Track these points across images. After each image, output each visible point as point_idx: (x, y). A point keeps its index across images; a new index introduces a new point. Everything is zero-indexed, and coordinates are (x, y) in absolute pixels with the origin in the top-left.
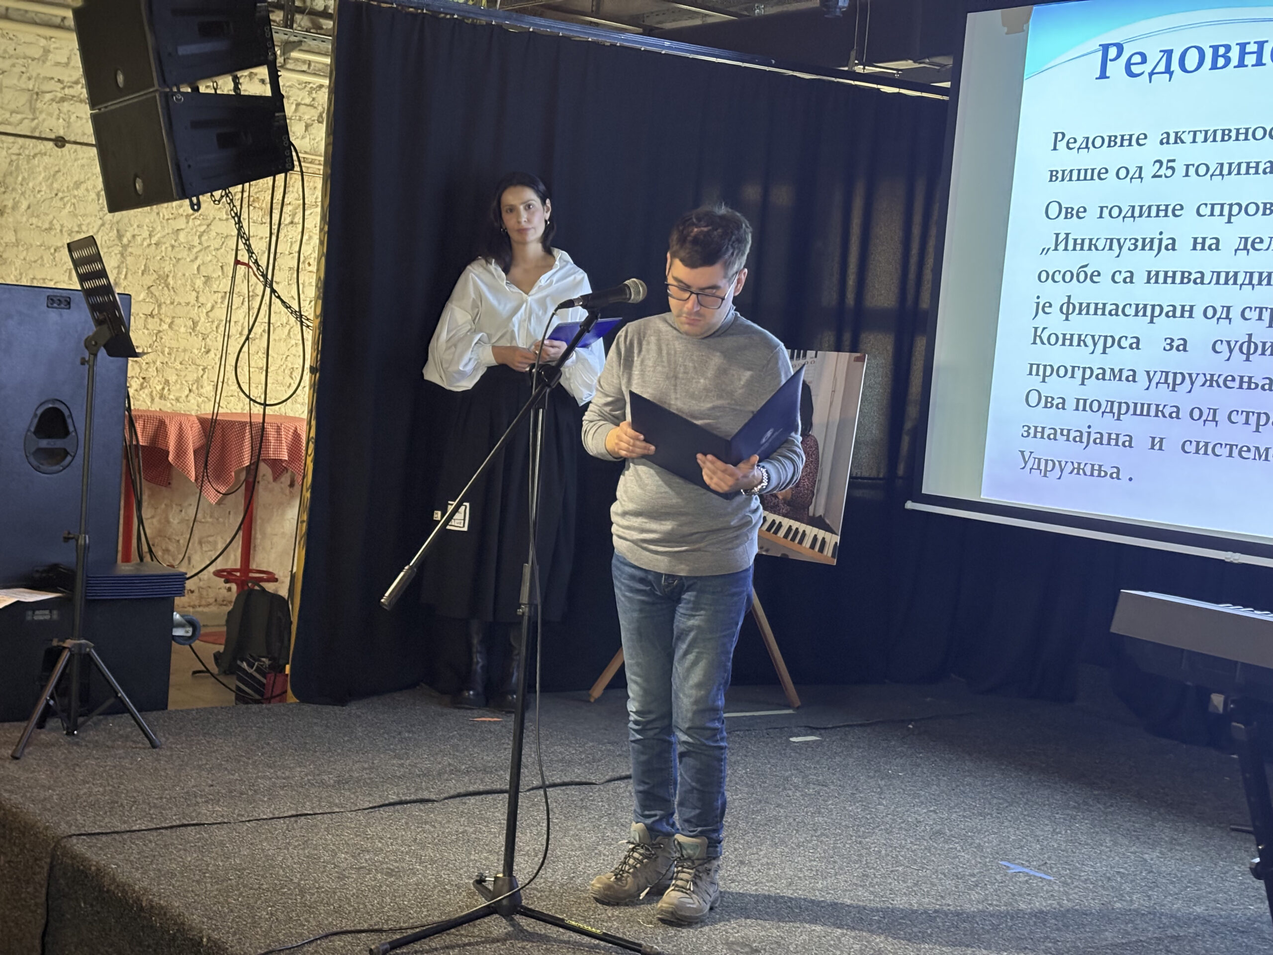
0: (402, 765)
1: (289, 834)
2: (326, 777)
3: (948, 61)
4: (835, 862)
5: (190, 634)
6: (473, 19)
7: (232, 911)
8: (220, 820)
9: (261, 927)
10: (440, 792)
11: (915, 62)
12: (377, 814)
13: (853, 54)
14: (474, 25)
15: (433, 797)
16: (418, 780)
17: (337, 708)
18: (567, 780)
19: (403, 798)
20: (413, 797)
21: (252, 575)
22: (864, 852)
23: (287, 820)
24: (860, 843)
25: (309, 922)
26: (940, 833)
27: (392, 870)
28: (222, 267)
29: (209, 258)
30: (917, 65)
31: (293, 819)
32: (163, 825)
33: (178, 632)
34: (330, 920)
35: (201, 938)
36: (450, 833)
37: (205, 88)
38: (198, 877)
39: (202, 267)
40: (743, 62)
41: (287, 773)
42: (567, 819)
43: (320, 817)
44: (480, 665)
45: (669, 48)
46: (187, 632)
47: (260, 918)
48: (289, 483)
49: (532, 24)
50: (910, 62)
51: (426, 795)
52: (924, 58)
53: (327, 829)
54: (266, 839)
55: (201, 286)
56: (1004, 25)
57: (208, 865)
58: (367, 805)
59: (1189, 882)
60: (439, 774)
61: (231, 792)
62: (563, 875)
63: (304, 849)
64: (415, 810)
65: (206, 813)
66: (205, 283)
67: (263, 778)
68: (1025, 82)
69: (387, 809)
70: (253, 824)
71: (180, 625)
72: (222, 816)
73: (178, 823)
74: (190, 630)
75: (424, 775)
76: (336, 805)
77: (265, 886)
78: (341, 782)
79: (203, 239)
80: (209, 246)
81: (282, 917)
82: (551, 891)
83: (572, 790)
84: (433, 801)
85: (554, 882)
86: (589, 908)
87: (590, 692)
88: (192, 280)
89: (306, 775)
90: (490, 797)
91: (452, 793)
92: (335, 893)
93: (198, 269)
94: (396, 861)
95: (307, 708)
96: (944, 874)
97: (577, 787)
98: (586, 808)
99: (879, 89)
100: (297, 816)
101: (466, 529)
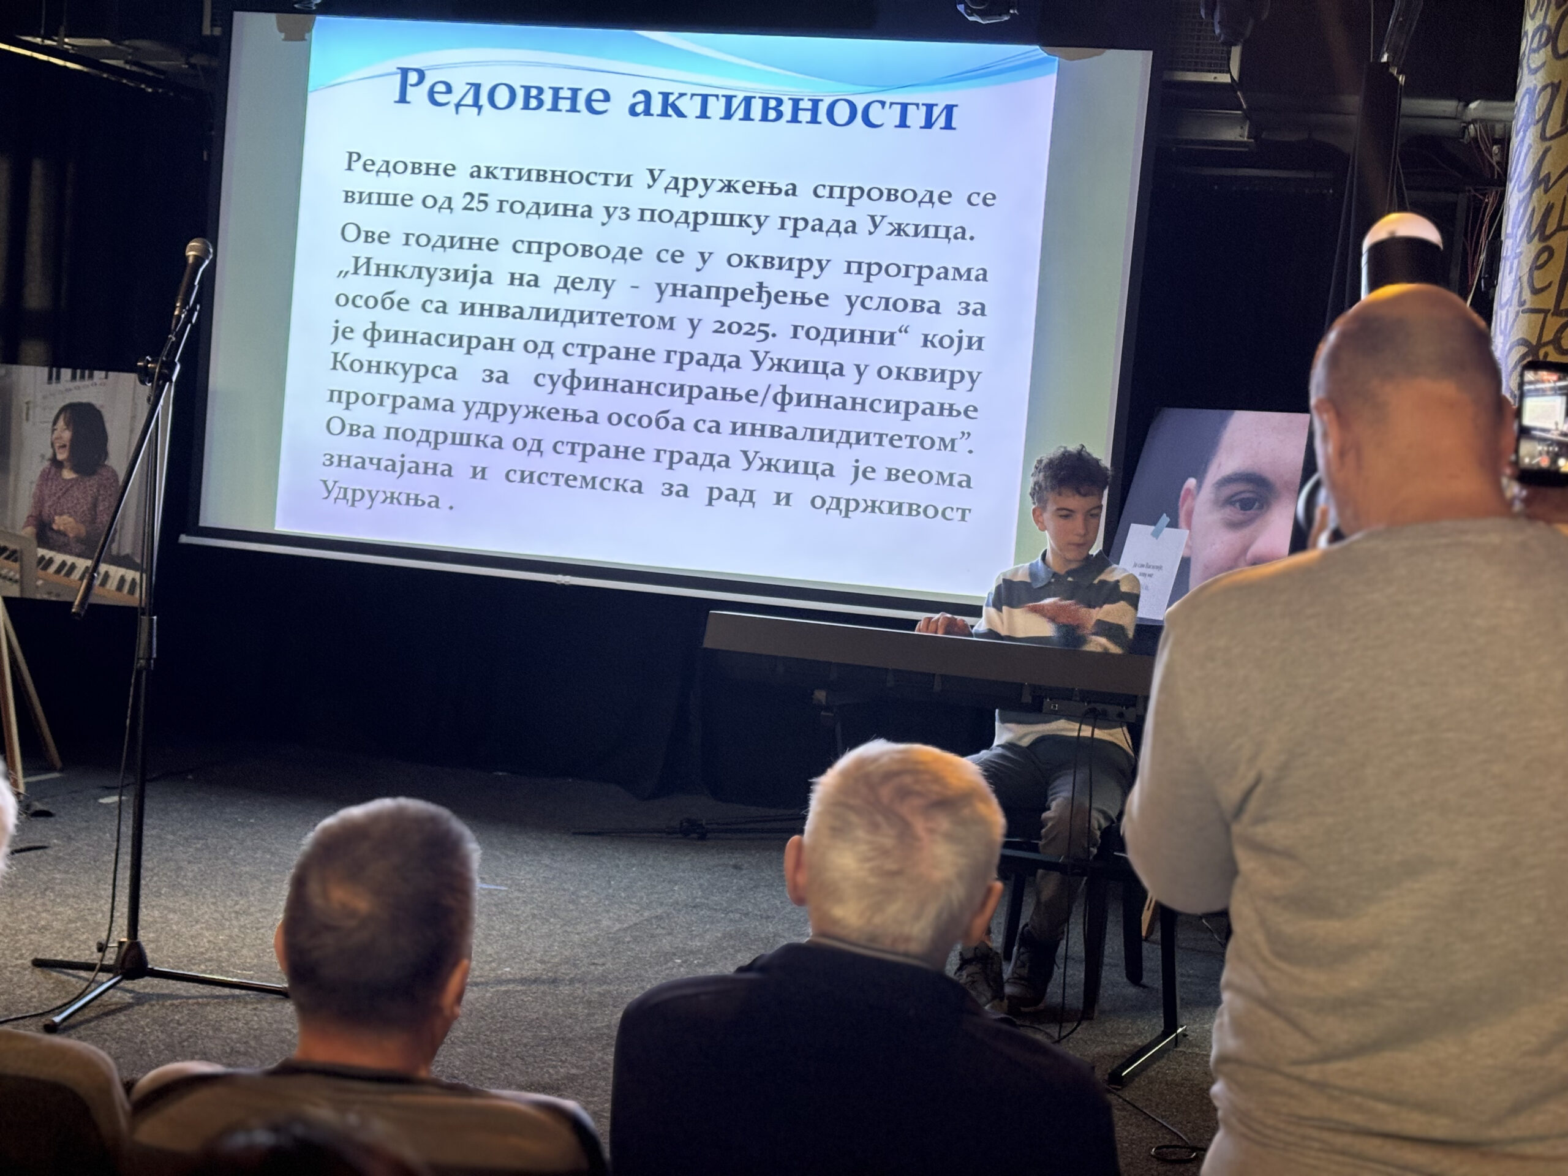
56: (280, 30)
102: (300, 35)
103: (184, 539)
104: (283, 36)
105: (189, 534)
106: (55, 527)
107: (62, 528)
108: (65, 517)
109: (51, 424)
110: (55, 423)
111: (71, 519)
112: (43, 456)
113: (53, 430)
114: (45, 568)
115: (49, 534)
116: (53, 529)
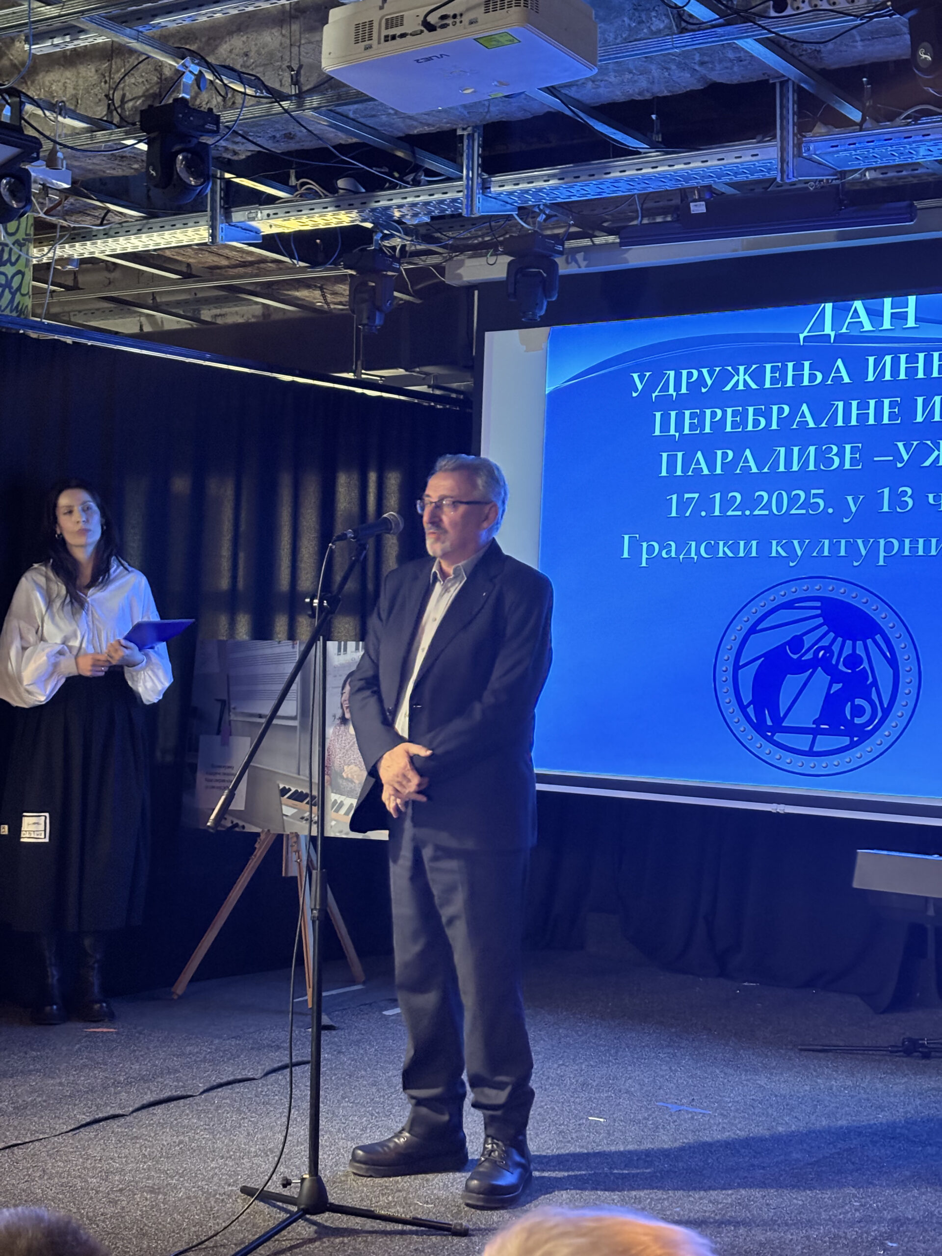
0: (61, 1084)
10: (121, 1106)
11: (406, 370)
15: (119, 1112)
16: (90, 1097)
19: (97, 1117)
20: (100, 1114)
30: (407, 373)
42: (261, 1116)
43: (32, 1146)
44: (56, 978)
50: (400, 369)
51: (111, 1111)
52: (415, 367)
56: (522, 344)
58: (65, 1128)
60: (105, 1089)
63: (50, 1179)
64: (114, 1127)
69: (88, 1129)
75: (92, 1091)
78: (20, 1108)
83: (238, 1088)
84: (122, 1116)
87: (173, 990)
91: (137, 1106)
97: (241, 1084)
100: (8, 1147)
101: (47, 840)
102: (539, 347)
104: (524, 348)
106: (344, 775)
107: (350, 776)
108: (352, 766)
109: (341, 689)
110: (343, 688)
111: (356, 768)
112: (334, 716)
113: (342, 694)
114: (337, 811)
115: (340, 781)
116: (342, 777)
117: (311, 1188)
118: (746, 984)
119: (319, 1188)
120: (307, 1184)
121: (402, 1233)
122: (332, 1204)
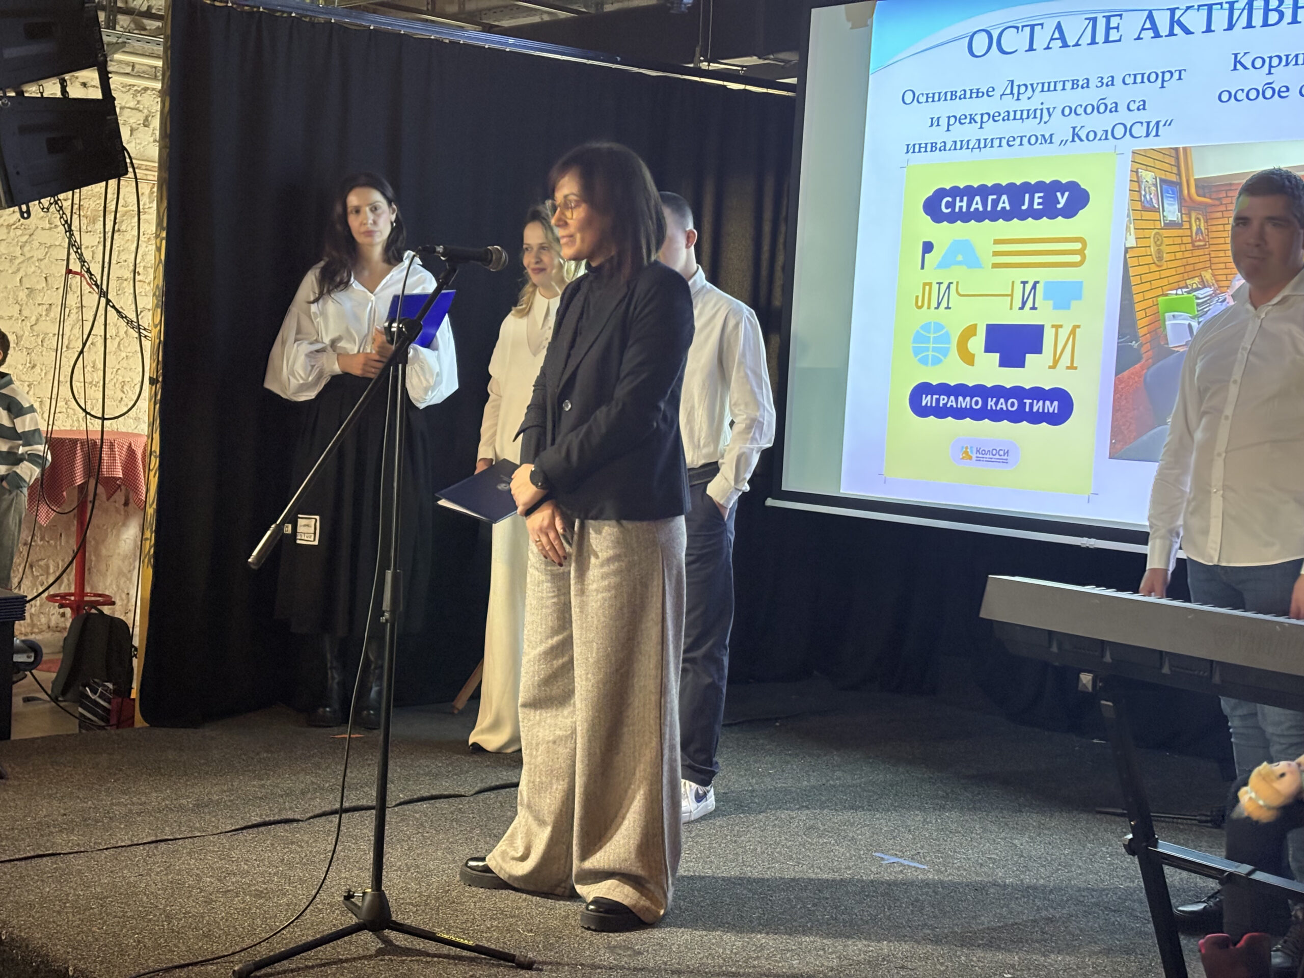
0: (263, 786)
1: (150, 861)
2: (184, 802)
3: (793, 57)
4: (711, 862)
5: (32, 659)
6: (311, 17)
7: (97, 940)
8: (76, 849)
9: (129, 955)
10: (304, 811)
11: (760, 58)
12: (241, 836)
13: (698, 49)
14: (313, 24)
15: (298, 817)
16: (281, 800)
17: (189, 731)
18: (434, 793)
19: (267, 819)
20: (277, 818)
21: (86, 599)
22: (740, 850)
23: (147, 847)
24: (735, 842)
25: (179, 947)
26: (812, 827)
27: (262, 892)
28: (46, 278)
29: (33, 268)
30: (761, 62)
31: (153, 845)
32: (17, 856)
33: (18, 658)
34: (200, 944)
35: (67, 969)
36: (318, 852)
37: (32, 91)
38: (58, 908)
39: (24, 279)
40: (588, 59)
41: (143, 799)
42: (438, 832)
43: (181, 842)
44: (336, 681)
45: (514, 45)
46: (29, 657)
47: (127, 945)
48: (123, 501)
49: (373, 22)
50: (755, 58)
51: (290, 815)
52: (769, 54)
53: (189, 854)
54: (127, 866)
55: (25, 298)
56: (848, 20)
57: (68, 895)
58: (229, 828)
59: (1059, 865)
60: (303, 793)
61: (85, 820)
62: (438, 888)
63: (167, 874)
64: (280, 830)
65: (61, 842)
66: (28, 296)
67: (118, 804)
68: (871, 77)
69: (250, 831)
70: (111, 851)
71: (20, 651)
72: (78, 845)
73: (32, 854)
74: (33, 655)
75: (287, 795)
76: (197, 829)
77: (129, 914)
78: (199, 806)
79: (26, 249)
80: (33, 257)
81: (149, 944)
82: (427, 905)
83: (442, 804)
84: (297, 821)
85: (429, 896)
86: (467, 920)
87: (454, 704)
88: (14, 292)
89: (163, 800)
90: (357, 814)
91: (317, 812)
92: (203, 917)
93: (20, 281)
94: (265, 883)
95: (159, 732)
96: (820, 868)
97: (446, 800)
98: (457, 820)
99: (725, 86)
100: (157, 842)
101: (316, 543)
102: (864, 23)
103: (770, 502)
104: (850, 25)
105: (774, 498)
117: (372, 902)
118: (1095, 741)
119: (380, 902)
120: (368, 898)
121: (461, 958)
122: (395, 922)
